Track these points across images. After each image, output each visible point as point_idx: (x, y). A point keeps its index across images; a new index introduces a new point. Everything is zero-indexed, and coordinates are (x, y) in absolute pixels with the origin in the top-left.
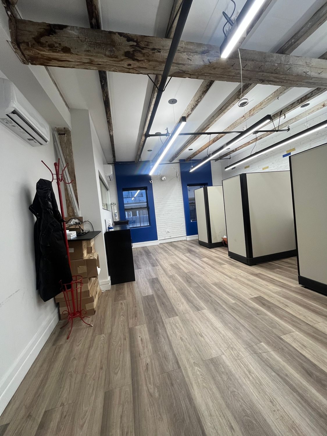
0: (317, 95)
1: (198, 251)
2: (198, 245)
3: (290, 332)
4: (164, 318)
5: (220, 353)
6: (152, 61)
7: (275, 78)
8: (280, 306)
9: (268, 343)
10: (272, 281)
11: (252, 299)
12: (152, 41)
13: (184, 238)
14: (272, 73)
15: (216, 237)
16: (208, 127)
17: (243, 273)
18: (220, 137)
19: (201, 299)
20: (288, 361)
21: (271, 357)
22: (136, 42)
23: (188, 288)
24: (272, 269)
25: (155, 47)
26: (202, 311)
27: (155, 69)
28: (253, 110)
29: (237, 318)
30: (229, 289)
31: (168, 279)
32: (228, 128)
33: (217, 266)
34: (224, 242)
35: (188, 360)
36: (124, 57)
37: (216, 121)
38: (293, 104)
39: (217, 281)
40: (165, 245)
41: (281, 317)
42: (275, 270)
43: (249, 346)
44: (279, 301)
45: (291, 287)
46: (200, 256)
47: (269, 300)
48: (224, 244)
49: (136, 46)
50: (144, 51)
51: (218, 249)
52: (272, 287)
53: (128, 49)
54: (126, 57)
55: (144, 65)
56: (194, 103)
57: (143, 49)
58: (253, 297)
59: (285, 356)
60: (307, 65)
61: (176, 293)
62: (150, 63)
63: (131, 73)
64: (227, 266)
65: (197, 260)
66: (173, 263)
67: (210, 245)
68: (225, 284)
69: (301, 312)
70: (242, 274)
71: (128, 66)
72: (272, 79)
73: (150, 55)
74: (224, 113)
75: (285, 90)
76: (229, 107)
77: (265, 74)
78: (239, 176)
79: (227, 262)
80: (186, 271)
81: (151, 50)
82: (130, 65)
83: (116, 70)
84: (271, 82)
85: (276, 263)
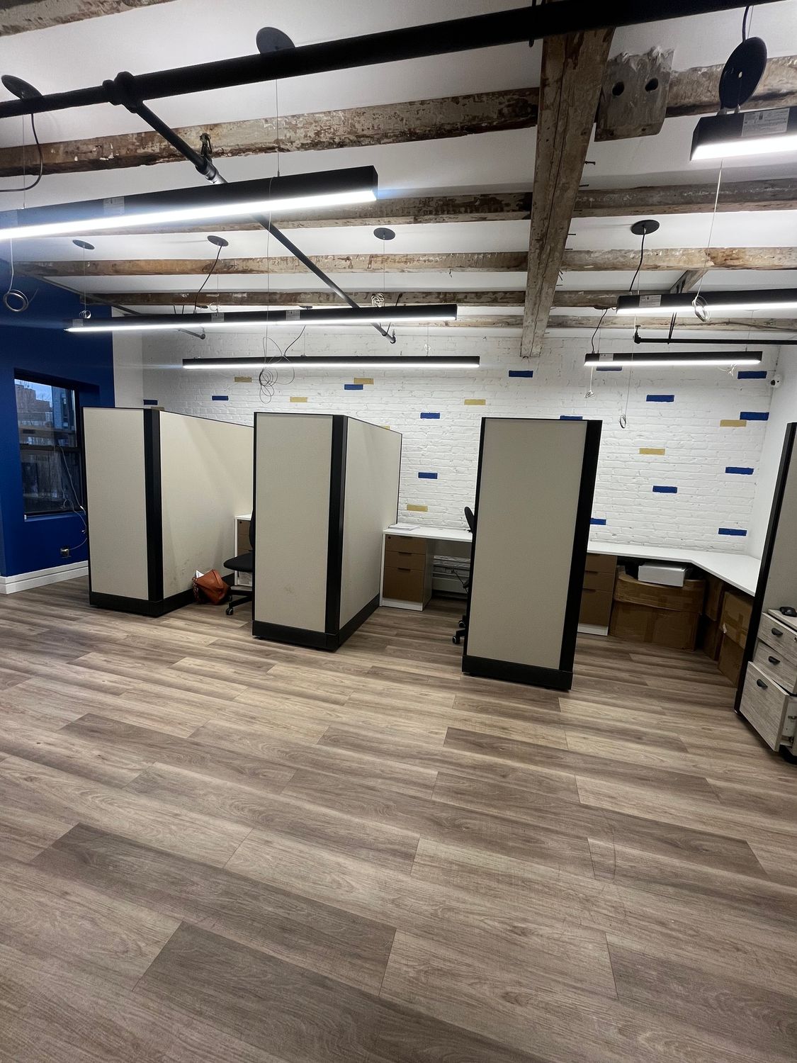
3: (574, 783)
8: (500, 734)
11: (448, 744)
15: (175, 579)
21: (630, 860)
28: (380, 259)
34: (200, 590)
39: (322, 729)
43: (591, 866)
48: (201, 597)
51: (181, 612)
58: (442, 737)
64: (282, 668)
67: (158, 606)
75: (470, 266)
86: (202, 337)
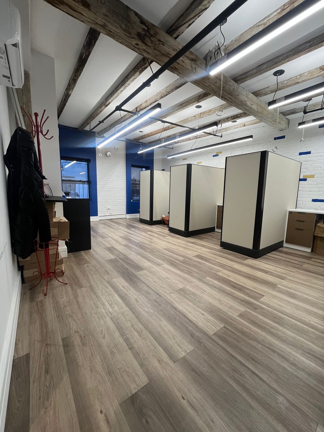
0: (244, 117)
1: (141, 227)
2: (138, 222)
3: (220, 271)
4: (134, 272)
5: (184, 286)
6: (157, 50)
7: (229, 98)
8: (213, 259)
9: (211, 277)
10: (203, 246)
11: (194, 256)
12: (159, 33)
13: (124, 216)
14: (229, 94)
15: (156, 216)
16: (166, 116)
17: (183, 242)
18: (171, 127)
19: (158, 258)
20: (223, 283)
21: (214, 283)
22: (147, 27)
23: (145, 253)
24: (201, 239)
25: (161, 39)
26: (163, 265)
27: (156, 57)
28: (203, 113)
29: (189, 267)
30: (176, 252)
31: (123, 247)
32: (180, 122)
33: (162, 238)
34: (163, 220)
35: (165, 292)
36: (136, 37)
37: (174, 113)
38: (228, 118)
39: (166, 247)
40: (105, 221)
41: (214, 264)
42: (204, 240)
43: (200, 280)
44: (211, 257)
45: (215, 249)
46: (145, 231)
47: (205, 256)
48: (163, 222)
49: (147, 31)
50: (153, 39)
52: (204, 249)
53: (140, 30)
54: (138, 37)
55: (149, 50)
56: (165, 93)
57: (152, 37)
58: (194, 255)
59: (221, 282)
60: (247, 96)
61: (136, 256)
62: (155, 51)
63: (135, 51)
64: (169, 237)
65: (144, 234)
66: (122, 236)
67: (151, 222)
68: (173, 249)
69: (224, 261)
70: (182, 243)
71: (136, 44)
72: (227, 98)
73: (156, 44)
74: (183, 109)
75: (228, 107)
76: (189, 106)
77: (225, 93)
78: (186, 166)
79: (169, 235)
80: (137, 241)
81: (158, 40)
82: (138, 45)
83: (123, 43)
84: (226, 100)
85: (203, 236)
86: (173, 148)
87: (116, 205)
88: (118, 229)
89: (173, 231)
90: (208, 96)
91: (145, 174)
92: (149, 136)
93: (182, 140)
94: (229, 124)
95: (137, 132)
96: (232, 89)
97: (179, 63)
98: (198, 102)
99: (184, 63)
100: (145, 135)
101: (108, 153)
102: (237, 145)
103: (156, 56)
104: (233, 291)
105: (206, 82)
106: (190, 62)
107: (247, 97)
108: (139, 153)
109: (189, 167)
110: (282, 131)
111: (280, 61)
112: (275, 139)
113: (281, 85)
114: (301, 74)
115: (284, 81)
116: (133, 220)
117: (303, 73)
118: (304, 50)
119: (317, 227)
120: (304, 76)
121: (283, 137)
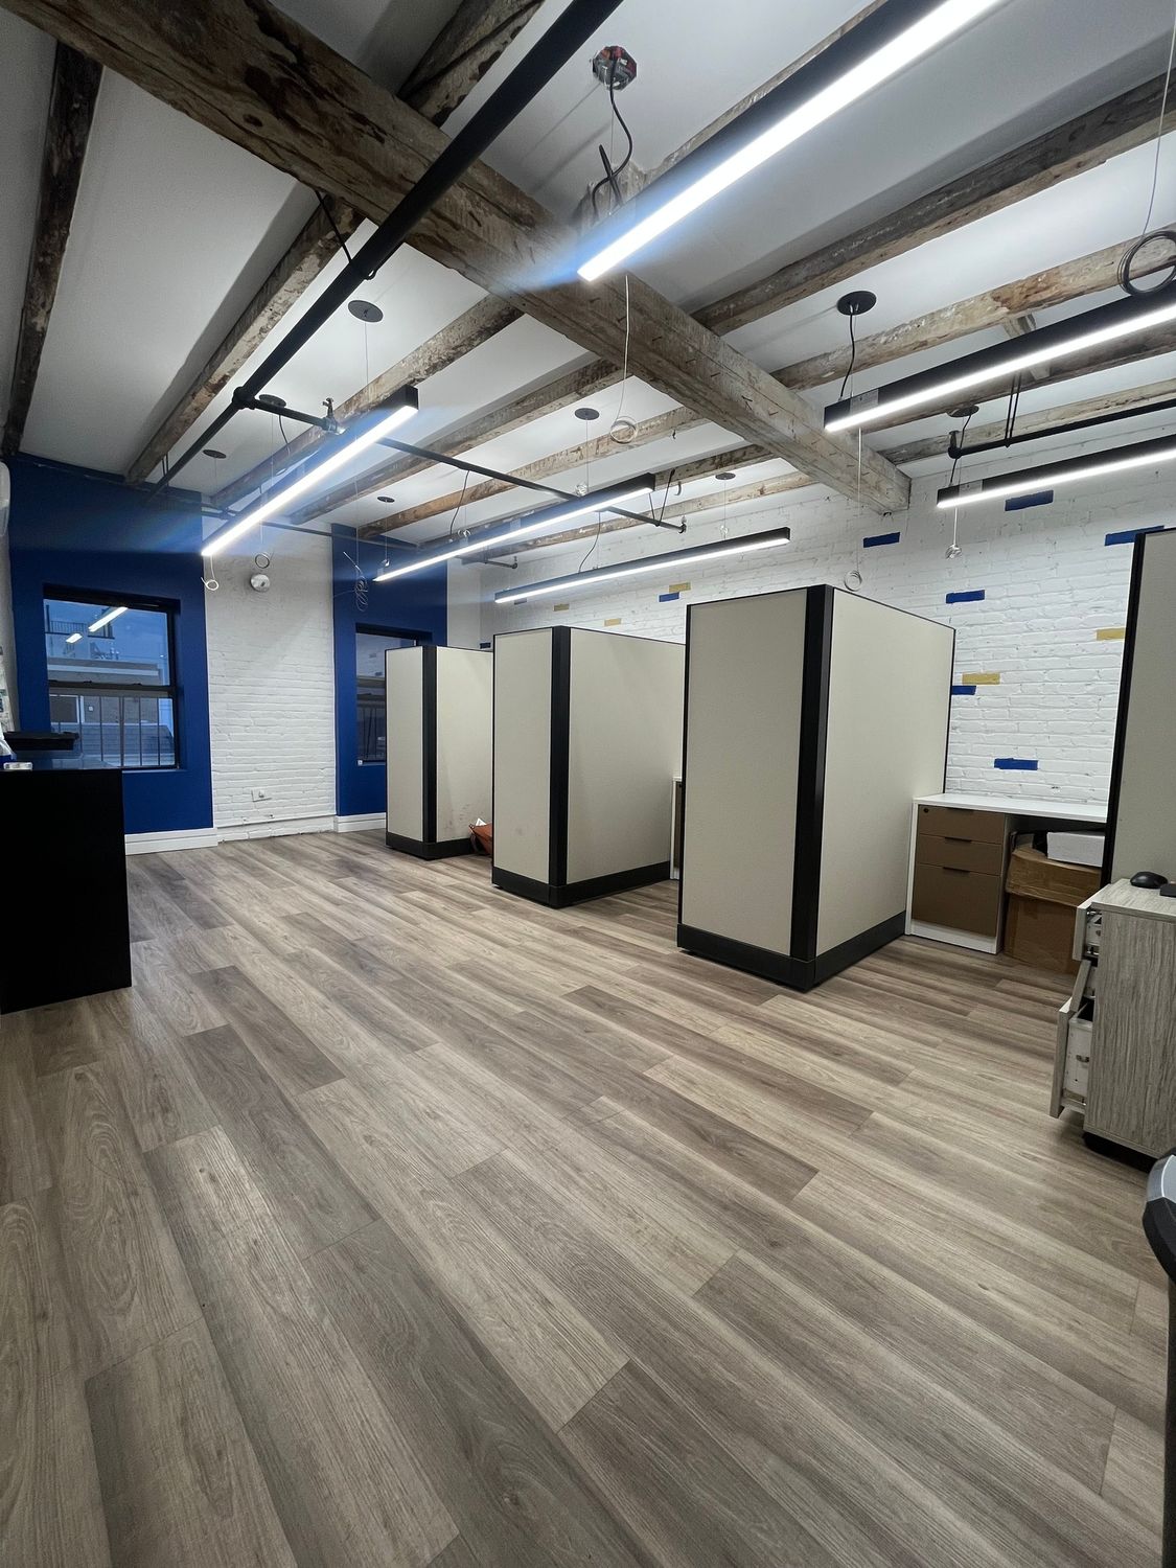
0: (754, 460)
1: (385, 869)
2: (380, 849)
3: (662, 1059)
4: (291, 1092)
5: (496, 1148)
6: (349, 156)
7: (684, 383)
8: (637, 1003)
9: (616, 1095)
10: (616, 946)
11: (568, 996)
12: (356, 86)
13: (328, 825)
14: (679, 368)
15: (451, 823)
16: (467, 444)
17: (537, 930)
18: (496, 487)
20: (663, 1124)
21: (624, 1125)
22: (298, 52)
23: (370, 990)
24: (612, 914)
25: (366, 114)
26: (428, 1049)
27: (353, 187)
28: (605, 440)
29: (534, 1049)
30: (503, 979)
31: (283, 966)
32: (528, 467)
33: (456, 915)
34: (477, 839)
35: (402, 1192)
36: (242, 85)
37: (497, 434)
38: (701, 462)
39: (463, 958)
40: (244, 846)
41: (641, 1029)
42: (621, 918)
43: (572, 1112)
44: (634, 992)
45: (660, 955)
46: (398, 887)
47: (612, 992)
48: (476, 847)
49: (292, 66)
50: (326, 106)
51: (456, 861)
52: (616, 960)
53: (260, 61)
54: (250, 86)
55: (314, 153)
56: (444, 353)
57: (321, 97)
58: (569, 990)
59: (654, 1114)
60: (750, 381)
61: (325, 1007)
62: (341, 159)
63: (253, 153)
64: (488, 912)
65: (388, 899)
66: (295, 912)
67: (430, 849)
68: (490, 966)
69: (684, 1012)
70: (536, 933)
71: (247, 121)
72: (676, 382)
73: (344, 131)
74: (529, 419)
75: (693, 420)
76: (546, 408)
77: (665, 363)
78: (550, 634)
79: (487, 900)
80: (351, 937)
81: (350, 115)
82: (258, 123)
83: (186, 107)
84: (673, 391)
85: (622, 899)
86: (514, 566)
87: (293, 782)
88: (285, 883)
89: (508, 882)
90: (613, 375)
91: (404, 662)
92: (418, 518)
93: (548, 537)
94: (707, 484)
95: (371, 498)
96: (691, 350)
97: (459, 222)
98: (580, 394)
99: (479, 225)
100: (403, 513)
101: (257, 581)
102: (741, 561)
103: (350, 182)
104: (696, 1157)
105: (582, 314)
106: (509, 225)
107: (752, 383)
108: (381, 578)
109: (561, 637)
110: (888, 517)
111: (853, 255)
112: (869, 543)
113: (870, 350)
114: (933, 314)
115: (878, 335)
116: (362, 837)
117: (940, 311)
118: (931, 222)
119: (1012, 860)
120: (942, 319)
121: (893, 538)
